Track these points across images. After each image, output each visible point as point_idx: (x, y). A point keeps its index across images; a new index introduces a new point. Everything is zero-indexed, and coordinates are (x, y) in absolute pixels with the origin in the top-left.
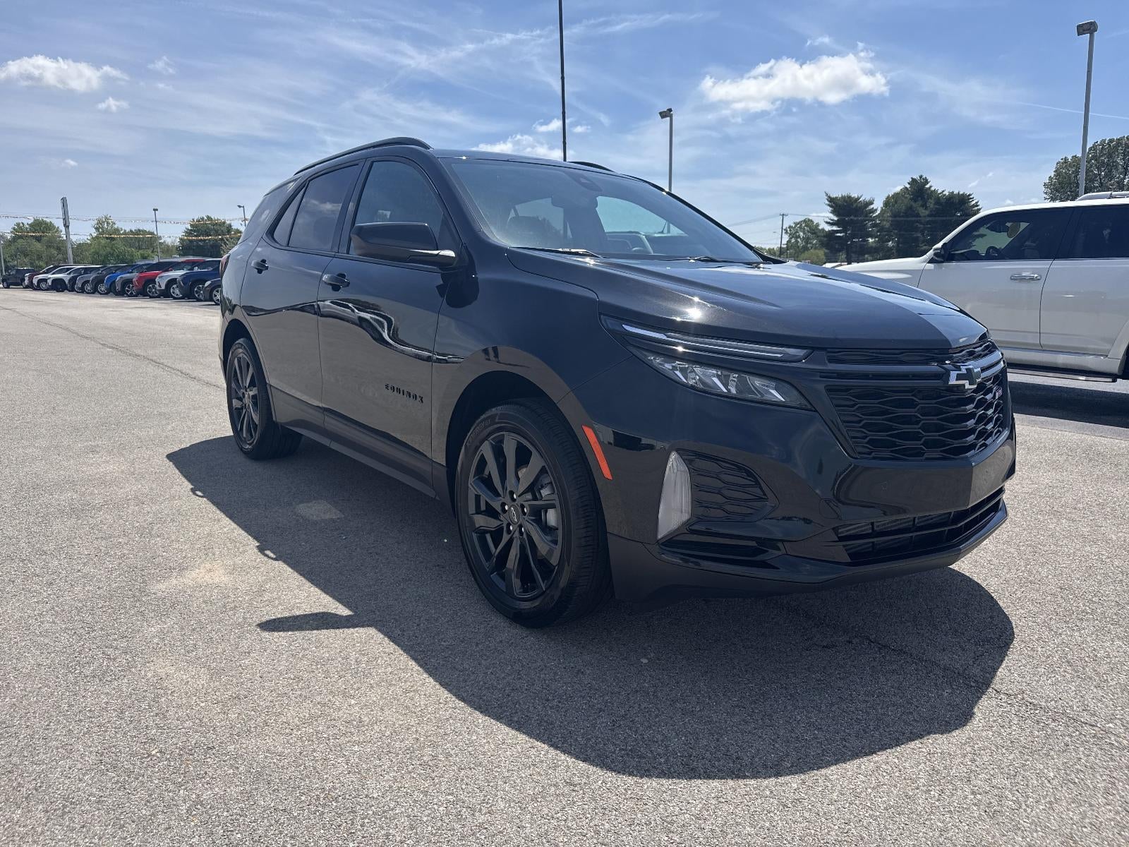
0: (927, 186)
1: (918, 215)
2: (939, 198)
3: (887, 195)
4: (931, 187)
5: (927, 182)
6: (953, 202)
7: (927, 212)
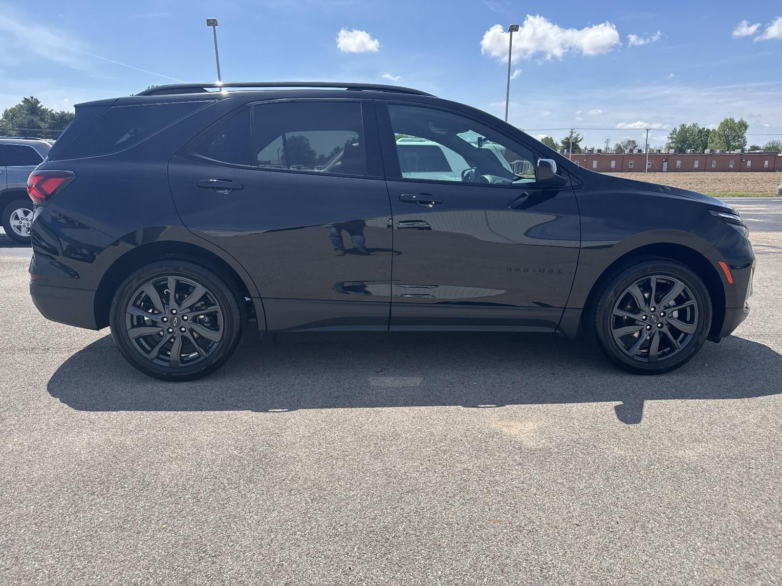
0: (39, 105)
1: (39, 127)
2: (53, 115)
3: (5, 110)
4: (42, 106)
5: (38, 102)
6: (65, 119)
7: (47, 126)
